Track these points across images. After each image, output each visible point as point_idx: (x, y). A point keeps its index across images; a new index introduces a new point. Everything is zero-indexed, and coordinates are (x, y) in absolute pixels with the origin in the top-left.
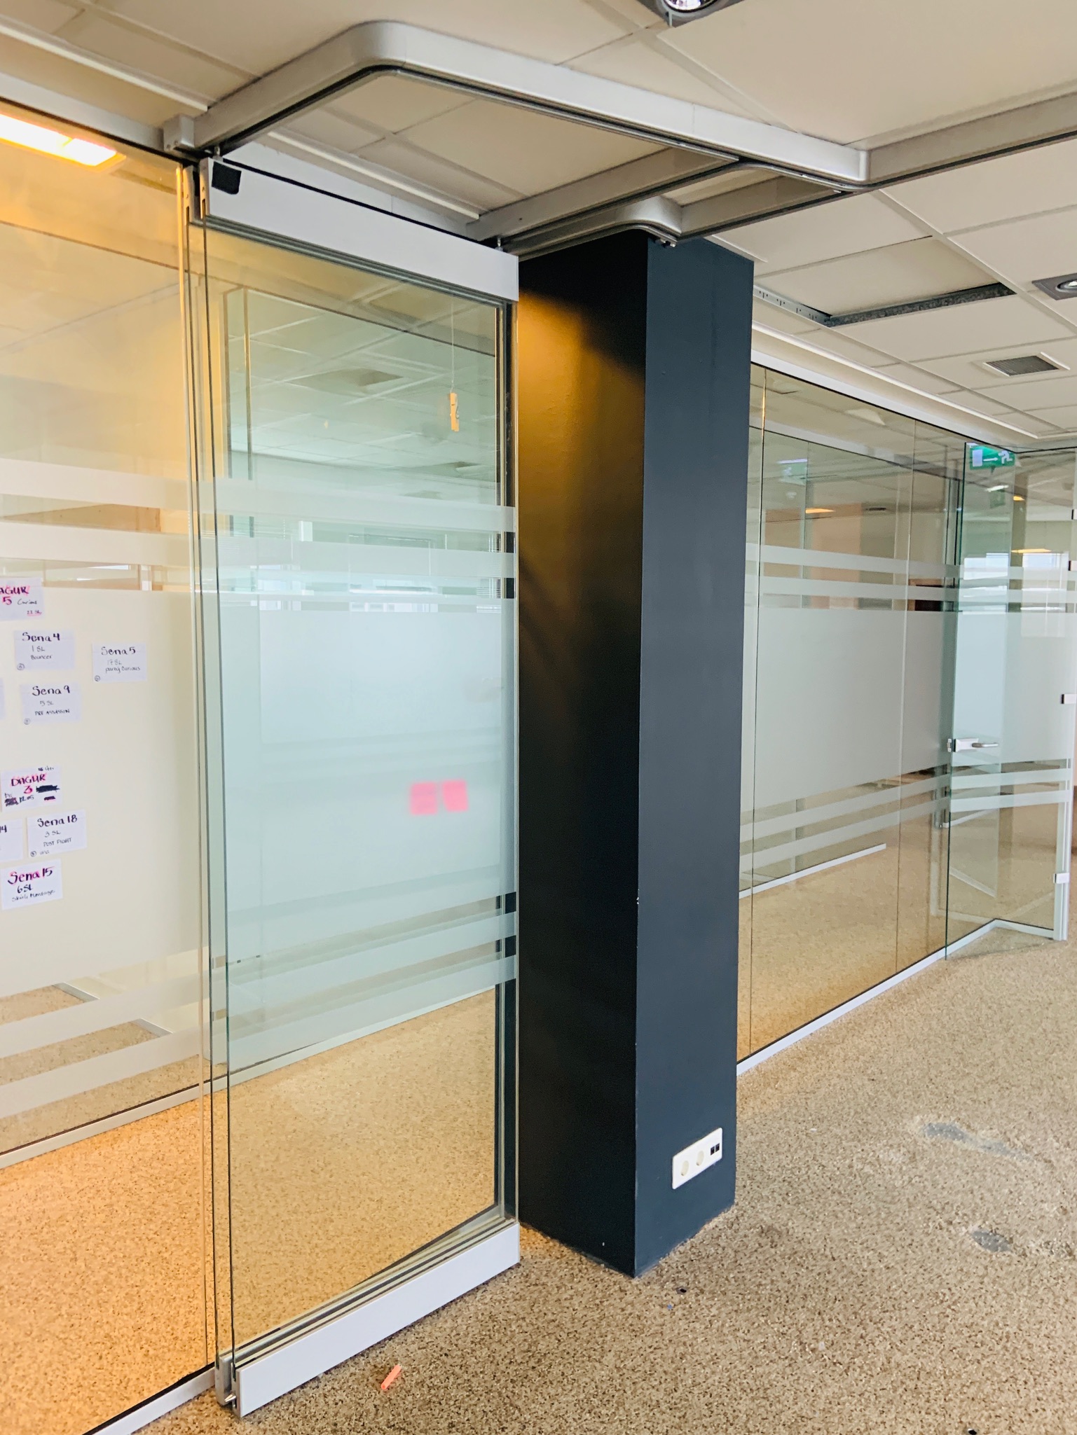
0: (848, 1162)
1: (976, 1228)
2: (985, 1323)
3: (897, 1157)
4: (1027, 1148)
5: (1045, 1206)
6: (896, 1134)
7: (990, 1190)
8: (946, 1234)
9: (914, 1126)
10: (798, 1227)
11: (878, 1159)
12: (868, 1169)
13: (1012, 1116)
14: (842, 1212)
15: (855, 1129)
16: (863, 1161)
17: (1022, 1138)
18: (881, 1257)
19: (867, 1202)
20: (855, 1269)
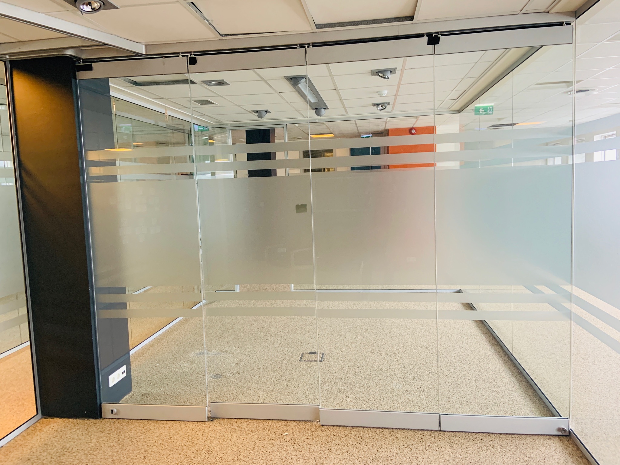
0: (170, 370)
1: (211, 375)
2: (215, 396)
3: (186, 365)
4: (226, 351)
5: (232, 364)
6: (186, 358)
7: (216, 365)
8: (203, 379)
9: (192, 355)
10: (155, 391)
11: (180, 366)
12: (177, 370)
13: (222, 344)
14: (169, 383)
15: (172, 360)
16: (176, 368)
17: (225, 349)
18: (182, 390)
19: (177, 378)
20: (174, 395)
